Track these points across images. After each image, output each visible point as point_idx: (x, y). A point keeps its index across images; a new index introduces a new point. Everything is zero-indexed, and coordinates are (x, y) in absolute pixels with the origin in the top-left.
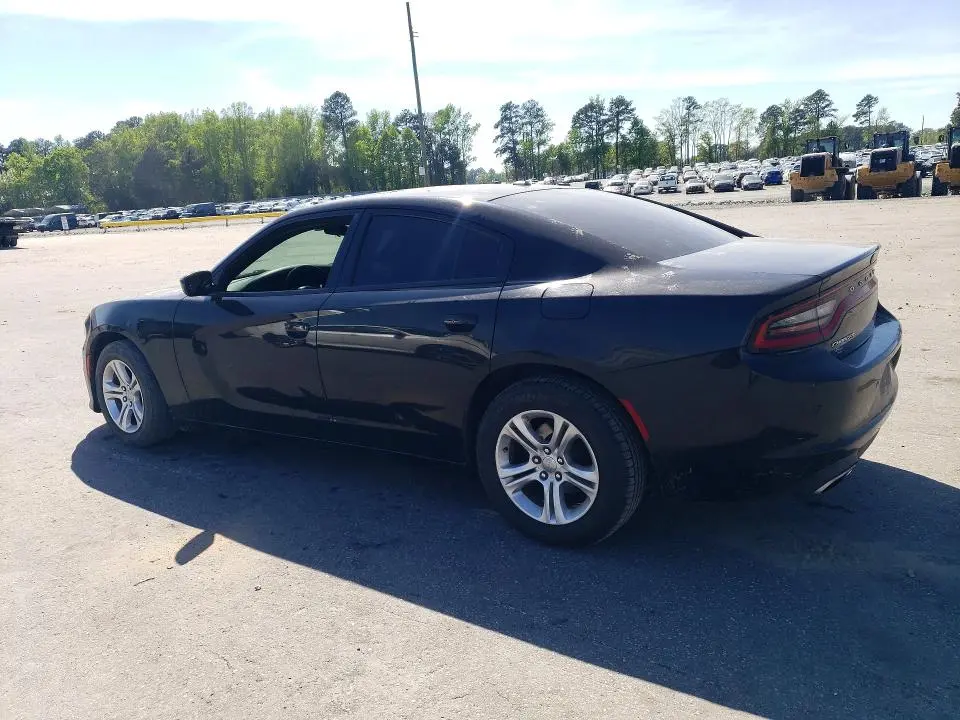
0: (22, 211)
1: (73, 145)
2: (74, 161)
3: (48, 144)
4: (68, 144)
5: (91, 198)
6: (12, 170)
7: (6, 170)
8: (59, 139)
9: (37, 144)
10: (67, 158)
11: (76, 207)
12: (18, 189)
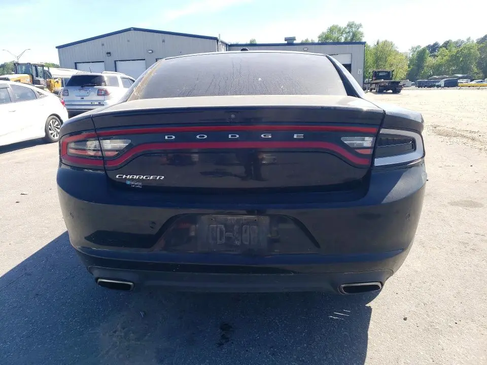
0: (437, 77)
1: (475, 42)
2: (472, 50)
3: (462, 42)
4: (473, 41)
5: (476, 70)
6: (440, 57)
7: (437, 57)
8: (468, 39)
9: (457, 43)
10: (469, 49)
11: (466, 75)
12: (440, 66)
